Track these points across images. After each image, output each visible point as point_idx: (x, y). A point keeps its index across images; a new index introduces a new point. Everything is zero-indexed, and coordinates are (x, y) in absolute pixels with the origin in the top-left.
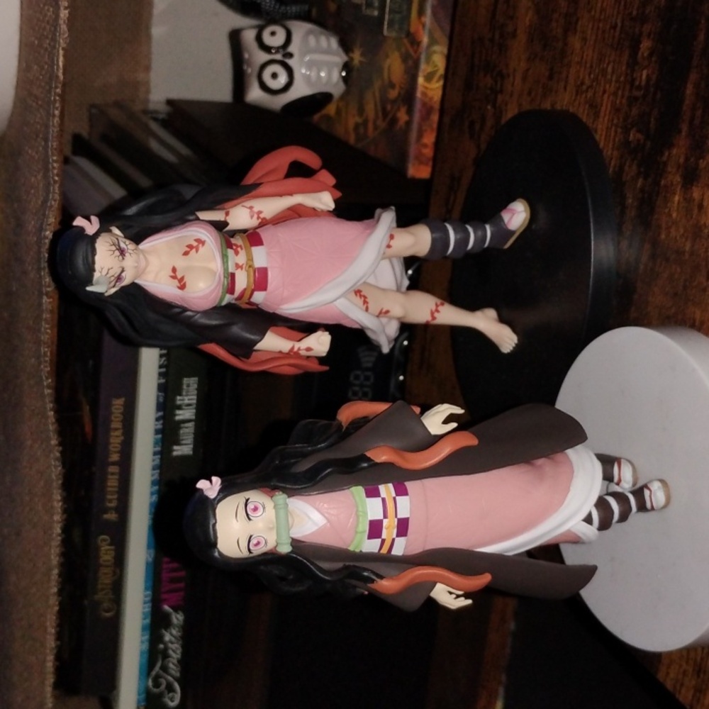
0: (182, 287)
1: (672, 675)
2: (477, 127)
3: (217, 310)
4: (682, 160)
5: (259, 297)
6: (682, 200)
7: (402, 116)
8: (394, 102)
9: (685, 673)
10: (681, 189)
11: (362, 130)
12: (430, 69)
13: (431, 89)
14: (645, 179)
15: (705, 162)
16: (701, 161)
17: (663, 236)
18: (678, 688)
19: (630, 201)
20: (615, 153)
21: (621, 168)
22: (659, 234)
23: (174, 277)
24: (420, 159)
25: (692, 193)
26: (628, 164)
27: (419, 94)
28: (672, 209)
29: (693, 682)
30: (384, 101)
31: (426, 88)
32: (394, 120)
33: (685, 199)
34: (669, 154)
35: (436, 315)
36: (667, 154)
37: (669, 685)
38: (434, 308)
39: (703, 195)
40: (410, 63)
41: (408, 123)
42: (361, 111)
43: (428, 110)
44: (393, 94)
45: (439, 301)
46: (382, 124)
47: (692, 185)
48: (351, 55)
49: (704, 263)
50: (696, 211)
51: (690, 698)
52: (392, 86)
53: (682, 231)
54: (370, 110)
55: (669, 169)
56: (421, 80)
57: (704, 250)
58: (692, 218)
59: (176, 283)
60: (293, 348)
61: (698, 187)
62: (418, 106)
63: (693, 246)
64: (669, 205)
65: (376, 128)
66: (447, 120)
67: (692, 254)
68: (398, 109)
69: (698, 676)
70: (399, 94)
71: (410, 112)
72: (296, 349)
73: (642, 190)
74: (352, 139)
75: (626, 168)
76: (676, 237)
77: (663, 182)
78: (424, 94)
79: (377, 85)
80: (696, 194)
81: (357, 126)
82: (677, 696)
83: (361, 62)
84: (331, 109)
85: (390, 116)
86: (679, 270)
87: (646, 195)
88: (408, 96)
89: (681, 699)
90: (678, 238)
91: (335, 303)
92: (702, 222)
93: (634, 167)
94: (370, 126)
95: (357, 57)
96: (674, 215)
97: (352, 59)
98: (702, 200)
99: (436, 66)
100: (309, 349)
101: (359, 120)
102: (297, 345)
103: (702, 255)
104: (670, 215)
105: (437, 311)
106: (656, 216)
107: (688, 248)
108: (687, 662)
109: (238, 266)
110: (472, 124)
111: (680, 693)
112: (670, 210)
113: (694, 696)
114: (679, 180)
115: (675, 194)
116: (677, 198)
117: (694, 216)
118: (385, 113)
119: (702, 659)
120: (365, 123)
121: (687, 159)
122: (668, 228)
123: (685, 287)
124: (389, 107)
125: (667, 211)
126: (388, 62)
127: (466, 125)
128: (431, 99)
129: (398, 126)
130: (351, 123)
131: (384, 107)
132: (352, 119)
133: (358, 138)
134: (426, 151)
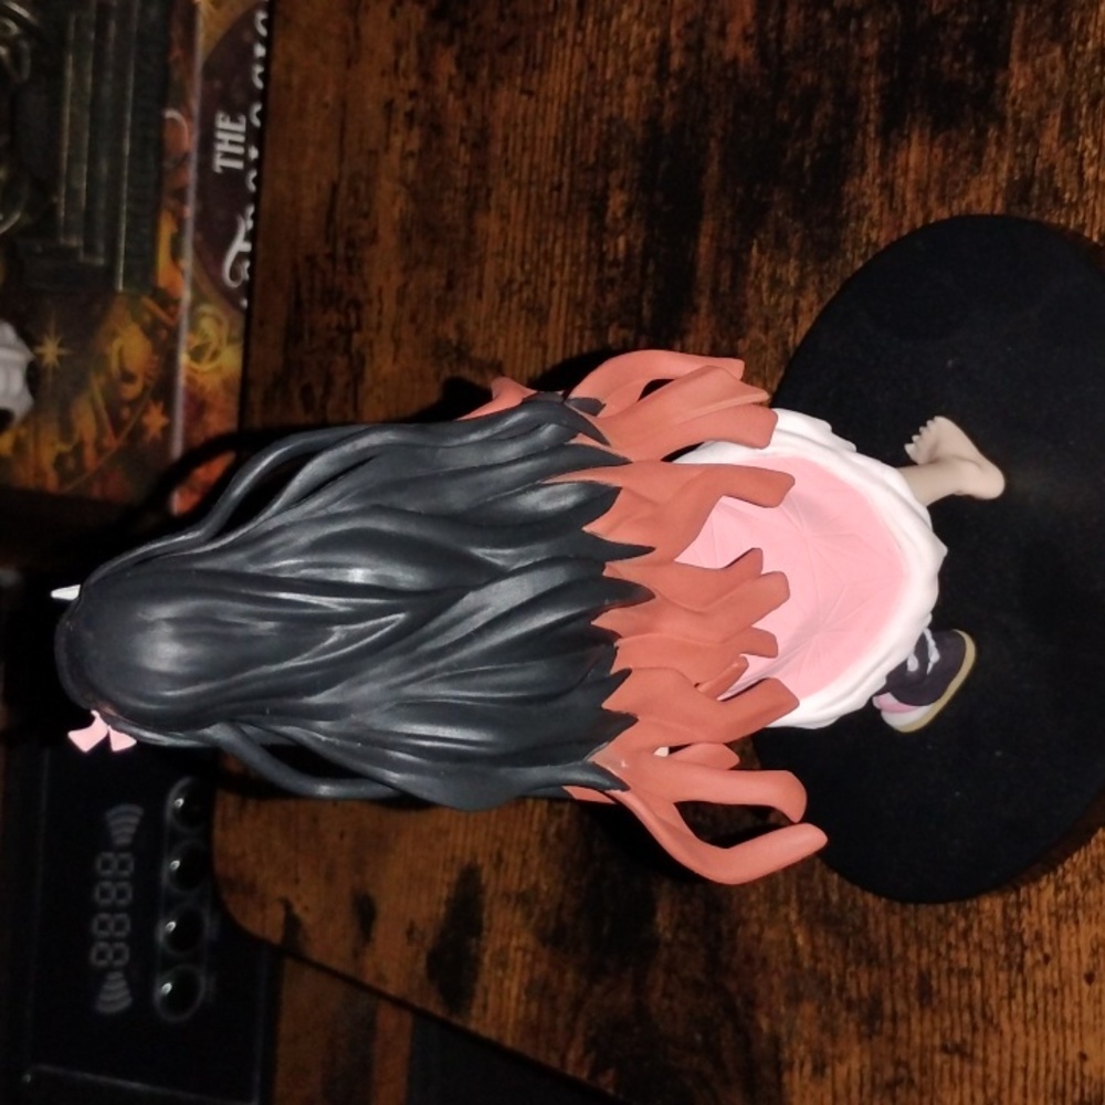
2: (318, 392)
7: (155, 420)
8: (133, 403)
11: (71, 464)
12: (197, 342)
13: (204, 373)
15: (748, 342)
16: (740, 342)
24: (191, 487)
27: (181, 380)
30: (113, 407)
31: (195, 371)
32: (139, 430)
40: (164, 334)
41: (167, 430)
42: (66, 430)
43: (199, 406)
44: (132, 391)
46: (112, 443)
48: (40, 350)
52: (128, 377)
54: (86, 423)
56: (184, 358)
62: (180, 399)
65: (100, 450)
66: (256, 396)
68: (146, 411)
70: (145, 388)
71: (168, 410)
74: (52, 482)
78: (190, 380)
79: (97, 384)
81: (60, 460)
83: (60, 358)
85: (128, 428)
88: (163, 389)
94: (89, 452)
95: (50, 351)
97: (40, 357)
99: (206, 336)
101: (64, 448)
110: (306, 391)
118: (117, 424)
120: (78, 450)
124: (126, 413)
126: (117, 344)
127: (296, 394)
128: (202, 388)
129: (148, 438)
130: (47, 456)
131: (114, 414)
132: (49, 450)
133: (64, 477)
134: (200, 472)
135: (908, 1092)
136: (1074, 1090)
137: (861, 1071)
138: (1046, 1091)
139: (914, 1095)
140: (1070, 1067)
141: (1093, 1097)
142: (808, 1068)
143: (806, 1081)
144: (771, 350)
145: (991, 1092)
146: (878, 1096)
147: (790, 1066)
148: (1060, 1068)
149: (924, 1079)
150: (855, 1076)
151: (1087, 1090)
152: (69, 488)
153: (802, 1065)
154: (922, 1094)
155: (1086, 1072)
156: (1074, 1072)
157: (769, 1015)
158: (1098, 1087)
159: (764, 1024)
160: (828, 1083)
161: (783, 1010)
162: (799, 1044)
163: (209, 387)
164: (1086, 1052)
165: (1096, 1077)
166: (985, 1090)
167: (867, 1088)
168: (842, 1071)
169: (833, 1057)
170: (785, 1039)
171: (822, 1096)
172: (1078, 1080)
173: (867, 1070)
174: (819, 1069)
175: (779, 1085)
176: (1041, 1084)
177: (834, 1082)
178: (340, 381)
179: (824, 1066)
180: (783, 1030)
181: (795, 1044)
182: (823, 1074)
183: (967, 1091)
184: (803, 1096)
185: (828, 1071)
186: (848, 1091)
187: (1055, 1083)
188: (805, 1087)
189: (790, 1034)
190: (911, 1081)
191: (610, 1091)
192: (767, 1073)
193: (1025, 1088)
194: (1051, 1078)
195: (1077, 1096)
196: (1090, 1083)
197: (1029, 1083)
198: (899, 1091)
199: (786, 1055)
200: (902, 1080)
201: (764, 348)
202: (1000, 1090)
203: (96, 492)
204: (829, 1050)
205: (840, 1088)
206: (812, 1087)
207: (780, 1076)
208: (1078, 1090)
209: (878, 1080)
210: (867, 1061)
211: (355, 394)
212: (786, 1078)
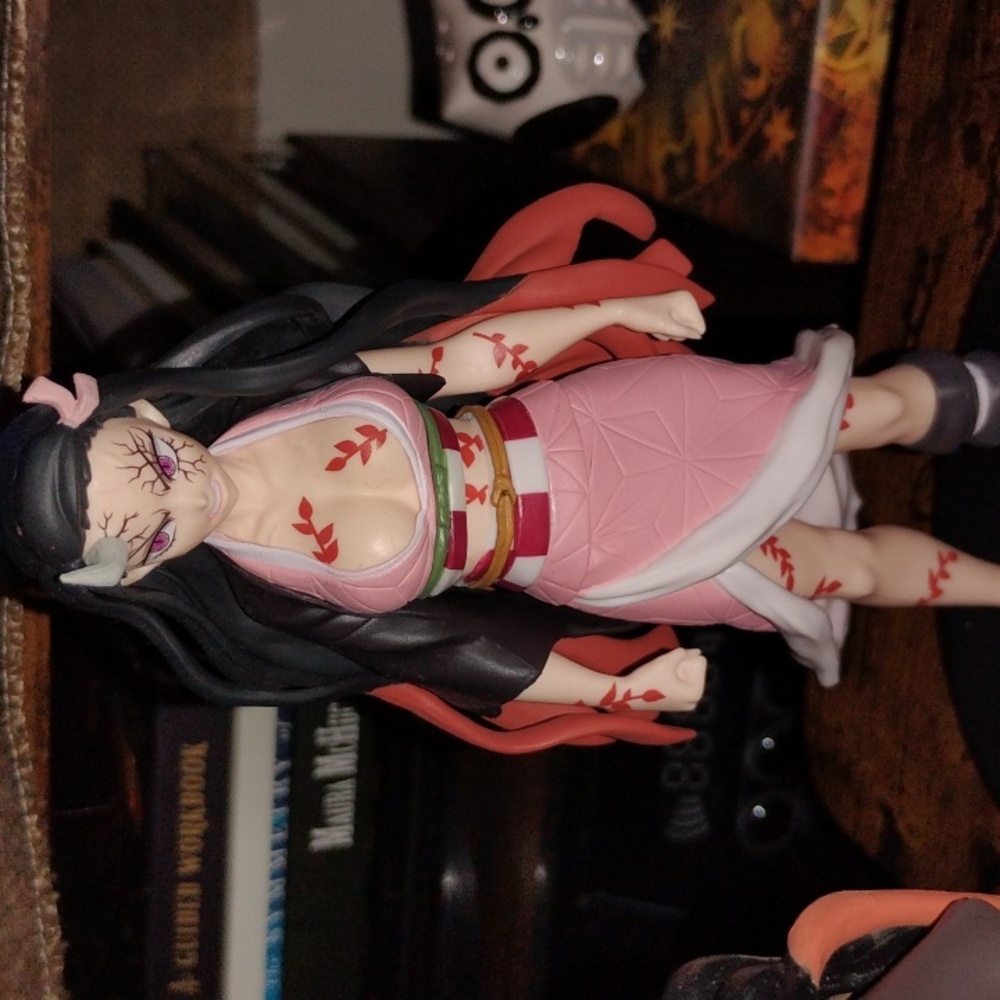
0: (328, 555)
3: (422, 607)
5: (526, 571)
7: (779, 132)
8: (758, 103)
11: (681, 168)
12: (839, 30)
13: (843, 73)
23: (306, 529)
24: (822, 223)
27: (815, 84)
30: (733, 105)
31: (832, 70)
32: (760, 142)
35: (942, 584)
38: (935, 567)
40: (796, 18)
41: (793, 147)
42: (680, 128)
43: (836, 117)
44: (755, 88)
45: (945, 550)
46: (729, 153)
48: (655, 19)
52: (752, 70)
54: (701, 124)
56: (820, 53)
59: (311, 543)
60: (612, 693)
62: (813, 109)
65: (715, 160)
68: (768, 119)
70: (770, 88)
71: (796, 121)
72: (619, 697)
78: (828, 83)
79: (716, 72)
81: (670, 162)
83: (677, 32)
84: (612, 132)
85: (748, 135)
88: (792, 90)
91: (718, 577)
94: (702, 161)
95: (668, 21)
97: (655, 28)
99: (853, 22)
100: (652, 696)
101: (676, 149)
102: (623, 685)
105: (945, 575)
109: (471, 493)
118: (736, 131)
120: (691, 152)
124: (745, 115)
126: (741, 23)
127: (957, 134)
128: (842, 93)
129: (768, 156)
130: (658, 156)
131: (734, 117)
132: (660, 148)
133: (674, 185)
134: (831, 204)
152: (677, 200)
163: (851, 91)
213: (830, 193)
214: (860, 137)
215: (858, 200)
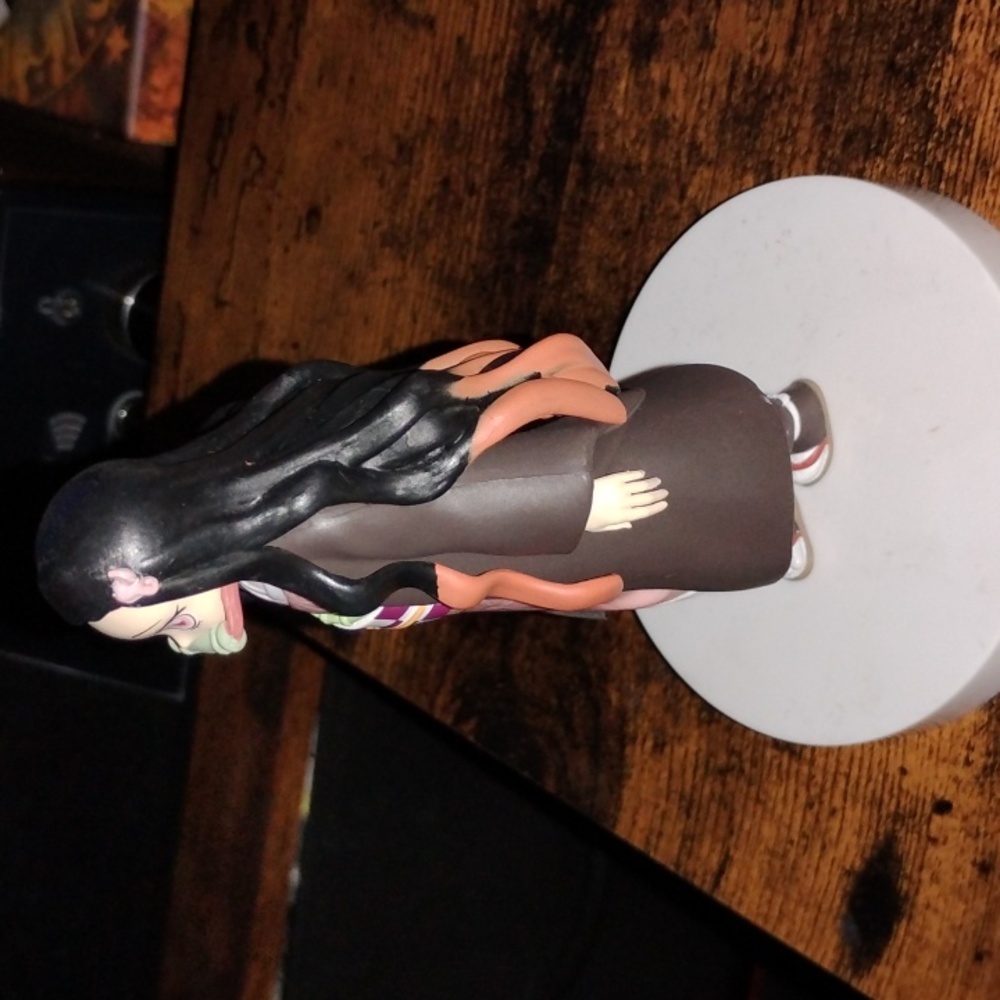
1: (642, 822)
2: (262, 30)
4: (629, 25)
6: (631, 84)
7: (116, 42)
8: (100, 23)
9: (664, 816)
10: (630, 68)
11: (40, 78)
14: (567, 63)
15: (671, 22)
16: (663, 22)
17: (601, 147)
18: (653, 840)
19: (541, 103)
20: (512, 32)
21: (524, 55)
22: (595, 144)
24: (148, 112)
25: (649, 72)
26: (535, 45)
27: (143, 6)
28: (615, 104)
29: (680, 827)
30: (81, 24)
32: (102, 51)
33: (637, 84)
34: (608, 20)
36: (602, 20)
37: (637, 841)
39: (669, 72)
41: (127, 54)
42: (38, 44)
44: (98, 10)
46: (78, 61)
47: (649, 59)
49: (674, 176)
50: (657, 99)
51: (675, 851)
53: (633, 133)
54: (56, 40)
55: (608, 42)
57: (673, 155)
58: (651, 110)
61: (658, 61)
62: (142, 24)
63: (653, 152)
64: (610, 96)
65: (67, 67)
66: (205, 29)
67: (652, 166)
68: (109, 33)
69: (688, 815)
70: (110, 9)
71: (130, 34)
73: (562, 83)
74: (22, 95)
75: (533, 53)
76: (624, 145)
77: (598, 65)
78: (153, 6)
80: (656, 72)
81: (31, 73)
82: (652, 854)
85: (93, 47)
86: (630, 193)
87: (569, 90)
88: (126, 10)
89: (659, 858)
90: (628, 145)
92: (669, 114)
93: (547, 50)
94: (57, 69)
96: (620, 111)
98: (668, 80)
101: (35, 61)
103: (671, 164)
104: (612, 112)
106: (587, 119)
107: (644, 158)
108: (668, 799)
110: (252, 28)
111: (656, 849)
112: (612, 104)
113: (682, 846)
114: (626, 56)
115: (618, 79)
116: (623, 85)
117: (654, 109)
118: (83, 42)
119: (694, 787)
120: (48, 64)
121: (637, 23)
122: (609, 135)
123: (642, 219)
124: (91, 32)
125: (606, 107)
128: (165, 15)
129: (109, 60)
130: (20, 69)
131: (82, 35)
132: (22, 62)
133: (34, 90)
134: (157, 99)
135: (738, 779)
136: (891, 799)
137: (697, 754)
138: (865, 798)
139: (743, 783)
140: (890, 779)
141: (908, 810)
142: (649, 744)
143: (646, 756)
144: (692, 33)
145: (814, 791)
146: (710, 779)
147: (634, 739)
148: (881, 778)
149: (754, 770)
150: (691, 758)
151: (902, 803)
152: (37, 102)
153: (644, 741)
154: (750, 784)
155: (905, 786)
156: (893, 783)
157: (619, 690)
158: (914, 803)
159: (614, 697)
160: (666, 761)
161: (632, 687)
162: (643, 721)
163: (171, 15)
164: (907, 767)
165: (914, 792)
166: (808, 789)
167: (701, 771)
168: (680, 751)
169: (673, 737)
170: (631, 714)
171: (659, 773)
172: (896, 791)
173: (702, 755)
174: (659, 747)
175: (622, 757)
176: (861, 790)
177: (671, 761)
178: (283, 21)
179: (664, 744)
180: (630, 704)
181: (639, 721)
182: (662, 751)
183: (792, 787)
184: (642, 770)
185: (667, 750)
186: (684, 770)
187: (874, 792)
188: (646, 762)
189: (637, 709)
190: (742, 771)
191: (471, 738)
192: (612, 742)
193: (845, 792)
194: (871, 786)
195: (892, 808)
196: (907, 797)
197: (850, 790)
198: (730, 779)
199: (631, 729)
200: (733, 768)
201: (686, 29)
202: (822, 790)
203: (61, 108)
204: (670, 731)
205: (676, 767)
206: (650, 762)
207: (623, 747)
208: (894, 801)
209: (711, 765)
210: (704, 746)
211: (297, 35)
212: (628, 750)
213: (156, 90)
214: (176, 49)
215: (175, 98)
